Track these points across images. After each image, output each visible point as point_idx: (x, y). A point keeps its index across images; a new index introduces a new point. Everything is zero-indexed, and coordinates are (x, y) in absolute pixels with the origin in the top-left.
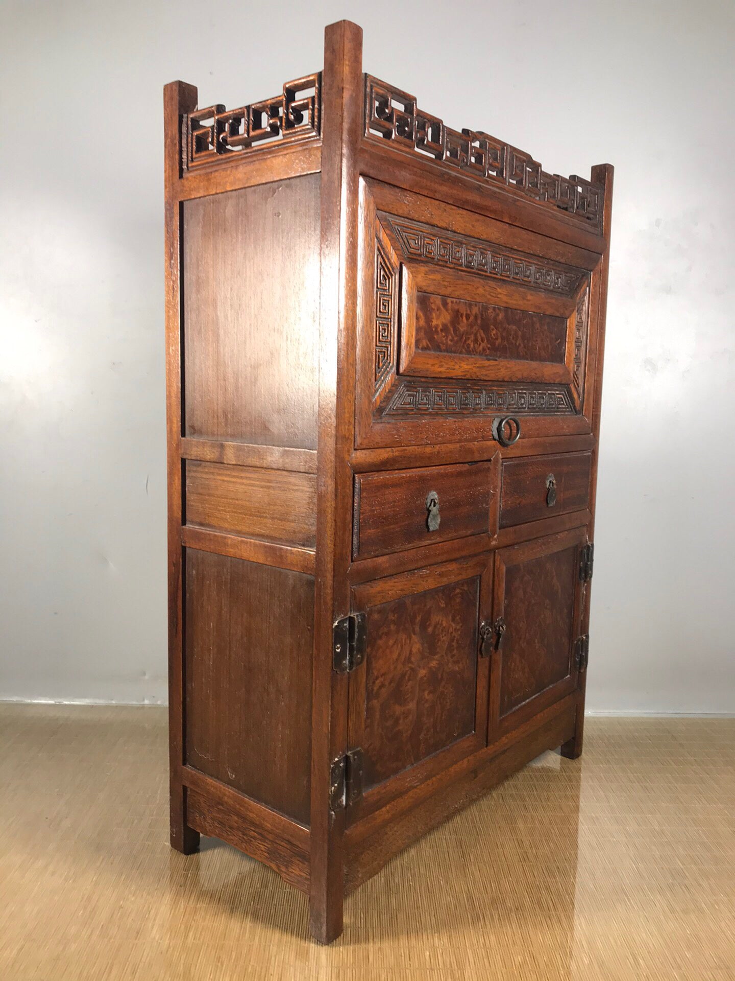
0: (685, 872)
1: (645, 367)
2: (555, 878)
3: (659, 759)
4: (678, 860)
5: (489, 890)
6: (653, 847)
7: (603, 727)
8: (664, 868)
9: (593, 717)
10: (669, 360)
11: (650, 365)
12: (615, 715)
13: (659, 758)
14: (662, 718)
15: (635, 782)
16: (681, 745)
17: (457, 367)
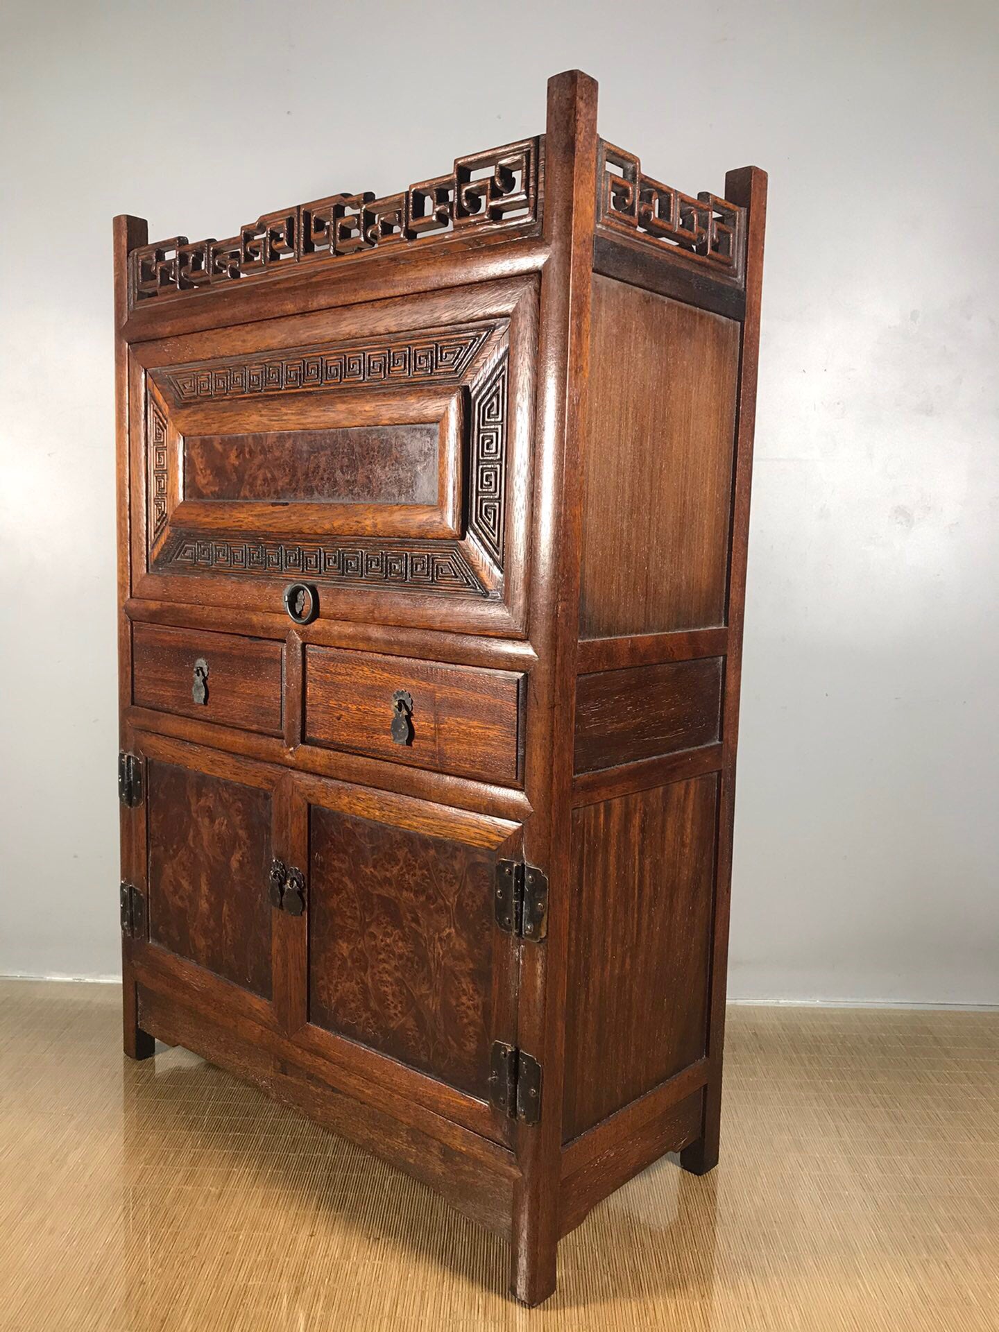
0: (946, 1242)
1: (896, 518)
2: (759, 1249)
3: (914, 1074)
4: (936, 1226)
5: (664, 1268)
6: (903, 1206)
7: (835, 1023)
8: (916, 1236)
9: (822, 1009)
10: (929, 508)
11: (903, 515)
12: (852, 1006)
13: (915, 1071)
14: (922, 1012)
15: (878, 1106)
16: (947, 1053)
17: (227, 516)
